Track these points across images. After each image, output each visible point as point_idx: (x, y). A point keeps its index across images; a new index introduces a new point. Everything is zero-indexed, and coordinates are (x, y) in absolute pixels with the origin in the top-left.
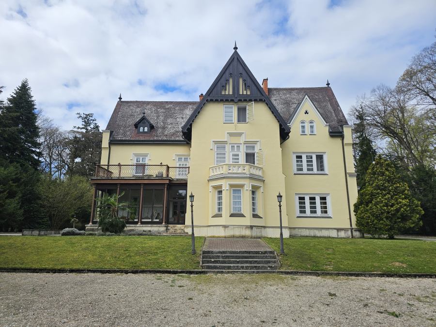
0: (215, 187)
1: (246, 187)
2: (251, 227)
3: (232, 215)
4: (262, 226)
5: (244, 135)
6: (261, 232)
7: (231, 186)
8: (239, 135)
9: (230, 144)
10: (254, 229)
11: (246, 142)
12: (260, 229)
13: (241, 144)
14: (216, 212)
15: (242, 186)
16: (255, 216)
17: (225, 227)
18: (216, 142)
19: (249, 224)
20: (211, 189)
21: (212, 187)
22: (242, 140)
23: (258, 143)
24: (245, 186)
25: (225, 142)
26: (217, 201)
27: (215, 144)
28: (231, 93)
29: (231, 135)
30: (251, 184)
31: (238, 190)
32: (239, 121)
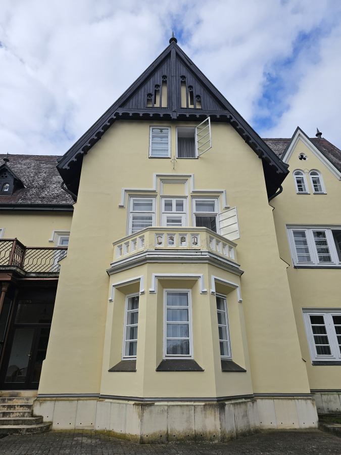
0: (122, 289)
1: (201, 286)
2: (220, 403)
3: (164, 367)
4: (246, 397)
5: (191, 180)
6: (245, 415)
7: (164, 282)
8: (182, 180)
9: (162, 197)
10: (229, 407)
11: (195, 195)
12: (243, 406)
13: (186, 197)
14: (123, 355)
15: (191, 282)
16: (228, 366)
17: (144, 404)
18: (132, 193)
19: (214, 394)
20: (112, 293)
21: (114, 289)
22: (187, 189)
23: (223, 196)
24: (200, 282)
25: (152, 194)
26: (125, 325)
27: (131, 196)
28: (164, 105)
29: (164, 179)
30: (213, 277)
31: (181, 294)
32: (180, 155)
